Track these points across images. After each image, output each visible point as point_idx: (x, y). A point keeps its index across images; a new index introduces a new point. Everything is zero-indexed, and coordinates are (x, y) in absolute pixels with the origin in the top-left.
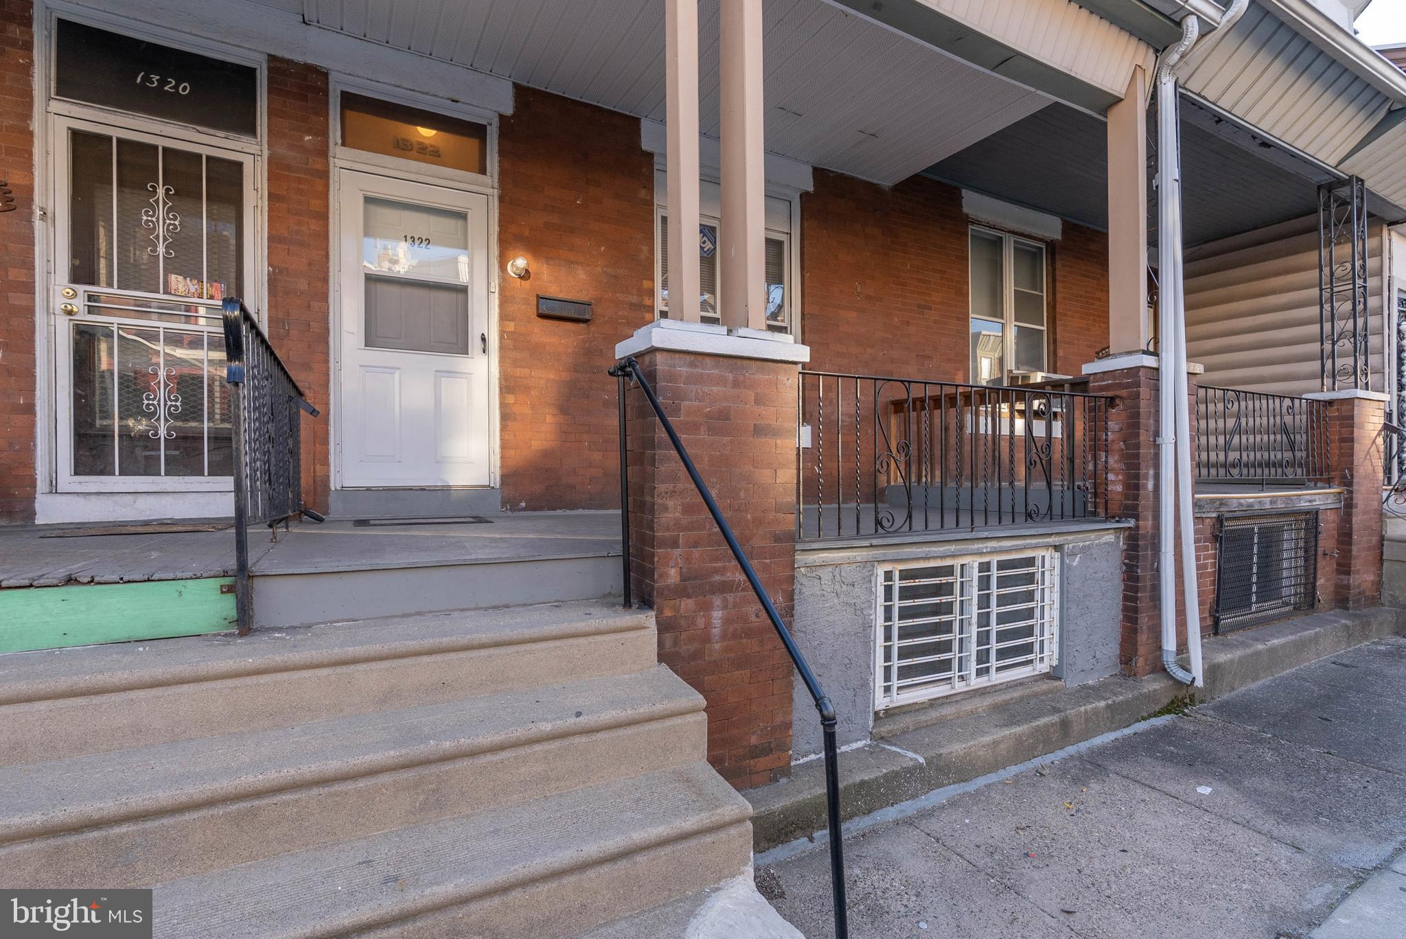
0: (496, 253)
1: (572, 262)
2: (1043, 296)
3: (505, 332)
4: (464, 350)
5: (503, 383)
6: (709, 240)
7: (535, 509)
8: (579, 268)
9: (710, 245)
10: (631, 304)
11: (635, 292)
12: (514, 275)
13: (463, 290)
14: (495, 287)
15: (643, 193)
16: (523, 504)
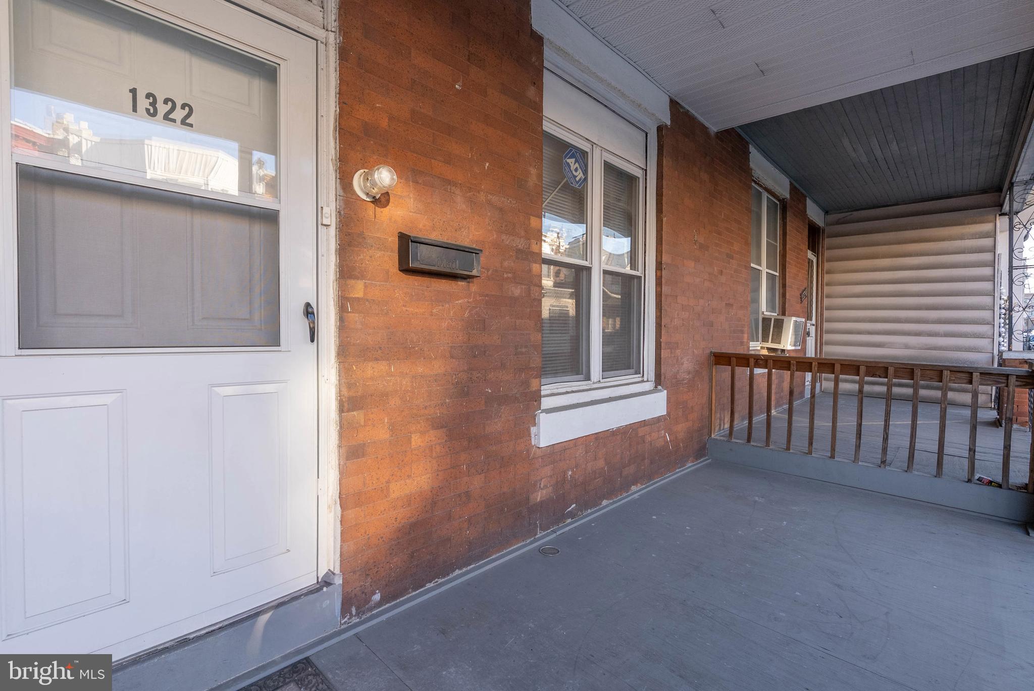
0: (333, 152)
1: (449, 182)
2: (777, 246)
3: (348, 299)
4: (273, 339)
5: (345, 392)
6: (580, 168)
7: (395, 597)
8: (458, 191)
9: (581, 174)
10: (519, 251)
11: (523, 233)
12: (364, 197)
13: (270, 218)
14: (330, 216)
15: (531, 92)
16: (377, 597)
